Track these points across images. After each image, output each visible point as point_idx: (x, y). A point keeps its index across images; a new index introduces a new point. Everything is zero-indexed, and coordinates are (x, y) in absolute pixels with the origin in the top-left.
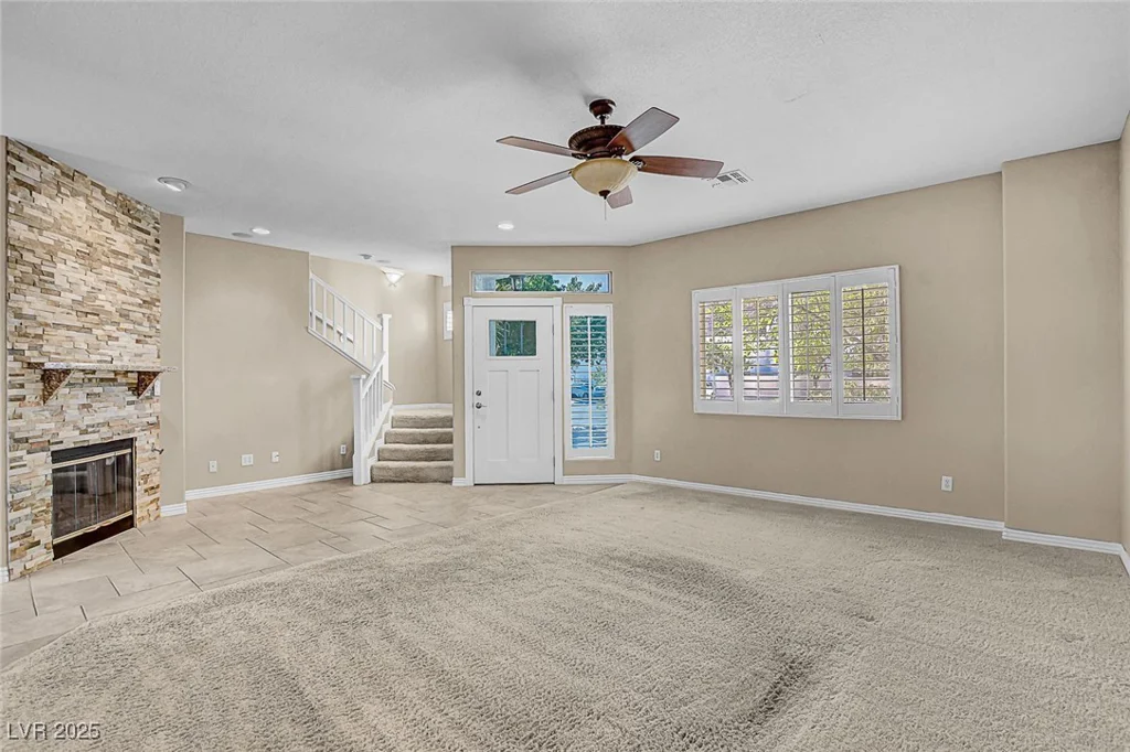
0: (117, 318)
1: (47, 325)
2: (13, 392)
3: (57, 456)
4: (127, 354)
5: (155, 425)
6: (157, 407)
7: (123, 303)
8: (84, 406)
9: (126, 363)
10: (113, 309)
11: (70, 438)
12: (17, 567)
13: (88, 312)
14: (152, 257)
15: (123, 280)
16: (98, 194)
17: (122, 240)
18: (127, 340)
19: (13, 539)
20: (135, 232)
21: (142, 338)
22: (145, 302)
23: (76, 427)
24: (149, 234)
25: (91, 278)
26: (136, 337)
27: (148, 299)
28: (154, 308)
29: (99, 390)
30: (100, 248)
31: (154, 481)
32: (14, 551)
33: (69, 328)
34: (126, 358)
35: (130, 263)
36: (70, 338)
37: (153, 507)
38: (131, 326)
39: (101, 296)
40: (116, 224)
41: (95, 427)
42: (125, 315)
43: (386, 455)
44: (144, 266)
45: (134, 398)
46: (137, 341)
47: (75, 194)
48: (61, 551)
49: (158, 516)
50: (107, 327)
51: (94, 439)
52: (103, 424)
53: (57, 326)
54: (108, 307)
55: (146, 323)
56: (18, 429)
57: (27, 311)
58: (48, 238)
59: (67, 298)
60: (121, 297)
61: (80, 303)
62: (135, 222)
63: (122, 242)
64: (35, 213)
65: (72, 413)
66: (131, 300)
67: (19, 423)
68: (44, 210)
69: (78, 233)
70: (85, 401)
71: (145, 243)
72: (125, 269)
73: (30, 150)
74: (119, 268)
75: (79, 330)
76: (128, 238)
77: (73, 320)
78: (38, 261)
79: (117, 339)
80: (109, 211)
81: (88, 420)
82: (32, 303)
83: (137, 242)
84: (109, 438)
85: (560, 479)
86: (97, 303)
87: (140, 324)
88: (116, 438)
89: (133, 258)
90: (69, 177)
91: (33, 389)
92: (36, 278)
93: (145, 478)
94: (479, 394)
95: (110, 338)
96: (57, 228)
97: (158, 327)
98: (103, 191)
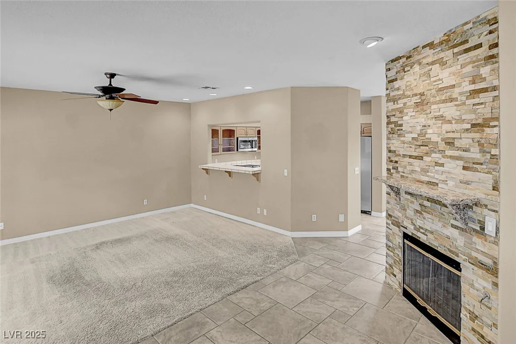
0: (442, 146)
1: (399, 155)
3: (406, 236)
4: (451, 179)
5: (490, 270)
7: (447, 132)
8: (417, 211)
10: (439, 140)
11: (410, 228)
14: (485, 71)
16: (427, 51)
18: (454, 168)
21: (471, 165)
22: (473, 125)
23: (412, 223)
26: (461, 163)
27: (480, 121)
28: (487, 130)
29: (428, 204)
30: (429, 93)
33: (410, 157)
34: (451, 183)
35: (455, 93)
36: (411, 164)
38: (456, 153)
40: (442, 63)
41: (426, 231)
42: (450, 143)
44: (473, 87)
45: (459, 224)
46: (464, 168)
47: (413, 65)
48: (406, 294)
50: (433, 155)
52: (429, 232)
53: (403, 156)
54: (435, 138)
55: (475, 149)
57: (392, 149)
59: (408, 137)
60: (447, 127)
61: (417, 139)
62: (462, 47)
64: (394, 94)
65: (410, 213)
66: (454, 126)
67: (389, 207)
68: (398, 89)
70: (419, 209)
72: (452, 100)
74: (444, 101)
75: (416, 158)
78: (396, 120)
79: (442, 165)
80: (437, 57)
81: (419, 222)
82: (395, 144)
83: (462, 66)
84: (435, 246)
86: (427, 136)
88: (439, 250)
92: (396, 129)
95: (437, 164)
96: (404, 96)
97: (494, 152)
98: (431, 45)
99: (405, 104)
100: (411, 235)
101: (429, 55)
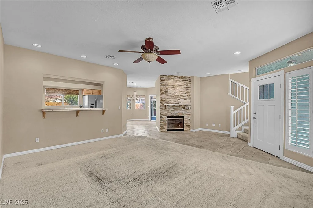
0: (180, 96)
1: (166, 99)
2: (161, 108)
3: (168, 117)
4: (182, 102)
5: (190, 114)
6: (190, 111)
9: (182, 104)
10: (179, 95)
11: (170, 115)
12: (161, 131)
13: (174, 96)
14: (189, 85)
15: (181, 90)
16: (176, 77)
18: (183, 100)
19: (161, 127)
20: (184, 81)
21: (186, 99)
22: (186, 93)
23: (171, 113)
24: (188, 81)
25: (174, 91)
27: (188, 92)
28: (189, 94)
29: (176, 108)
30: (176, 86)
31: (189, 124)
32: (161, 128)
33: (170, 99)
34: (182, 103)
35: (183, 87)
36: (170, 100)
37: (189, 129)
38: (183, 97)
39: (176, 93)
40: (180, 81)
41: (175, 114)
42: (182, 96)
44: (186, 87)
45: (184, 109)
47: (171, 79)
48: (168, 130)
49: (190, 131)
50: (178, 98)
51: (174, 115)
52: (177, 113)
53: (168, 99)
55: (187, 96)
56: (162, 113)
57: (163, 97)
58: (167, 87)
59: (170, 95)
60: (181, 93)
61: (172, 95)
62: (184, 80)
63: (181, 84)
64: (164, 84)
65: (170, 111)
66: (183, 93)
67: (162, 112)
68: (166, 83)
69: (172, 85)
70: (173, 110)
71: (187, 83)
72: (182, 88)
73: (163, 76)
74: (180, 88)
75: (172, 99)
76: (183, 83)
77: (171, 98)
78: (165, 90)
79: (180, 100)
80: (178, 79)
81: (173, 112)
82: (164, 96)
83: (185, 83)
84: (178, 116)
87: (186, 97)
89: (184, 86)
90: (170, 77)
91: (163, 108)
92: (165, 92)
93: (186, 123)
94: (255, 114)
95: (178, 100)
96: (168, 85)
97: (190, 97)
98: (177, 77)
99: (168, 87)
101: (177, 79)
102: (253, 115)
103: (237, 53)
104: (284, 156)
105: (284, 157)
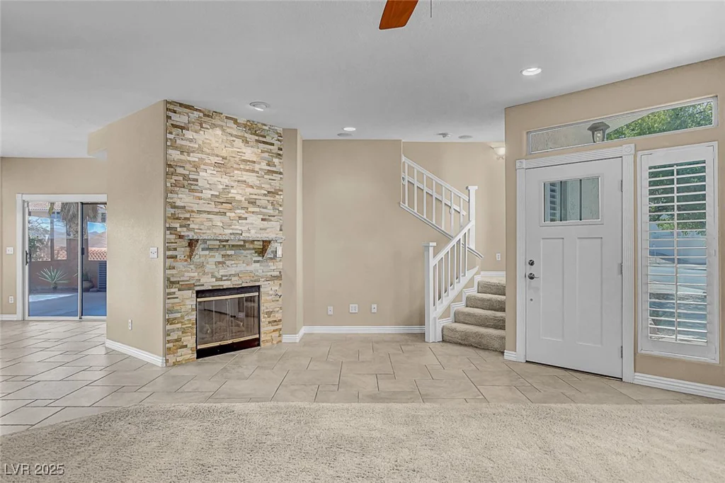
0: (246, 204)
1: (193, 211)
2: (169, 253)
3: (200, 294)
4: (253, 228)
5: (279, 278)
6: (280, 265)
7: (250, 194)
8: (219, 263)
9: (253, 235)
10: (243, 199)
11: (208, 283)
12: (172, 359)
13: (224, 202)
14: (276, 161)
15: (251, 178)
16: (231, 123)
17: (250, 152)
18: (255, 220)
19: (169, 342)
20: (261, 146)
21: (267, 217)
22: (269, 192)
23: (213, 276)
24: (273, 144)
25: (226, 180)
26: (261, 217)
27: (273, 190)
28: (277, 196)
29: (232, 252)
30: (232, 159)
31: (278, 316)
32: (169, 349)
33: (209, 213)
34: (253, 231)
35: (257, 167)
36: (210, 220)
37: (276, 334)
38: (257, 210)
39: (232, 191)
40: (246, 142)
41: (229, 278)
42: (253, 203)
43: (462, 318)
44: (269, 168)
45: (260, 258)
46: (263, 220)
47: (214, 126)
48: (202, 354)
49: (280, 341)
50: (238, 211)
51: (226, 284)
52: (234, 275)
53: (199, 212)
54: (238, 197)
55: (270, 207)
56: (173, 275)
57: (179, 203)
58: (194, 158)
59: (207, 194)
60: (249, 190)
61: (216, 196)
62: (261, 139)
63: (250, 153)
64: (184, 143)
65: (210, 267)
66: (258, 191)
67: (173, 272)
68: (191, 141)
69: (216, 152)
70: (221, 260)
71: (270, 152)
72: (253, 171)
73: (181, 105)
74: (247, 171)
75: (217, 213)
76: (256, 150)
77: (212, 208)
78: (187, 173)
79: (246, 219)
80: (240, 134)
81: (222, 272)
82: (183, 198)
83: (262, 152)
84: (239, 284)
85: (628, 375)
86: (230, 195)
87: (266, 208)
88: (244, 285)
89: (259, 163)
90: (209, 116)
91: (182, 252)
92: (186, 183)
93: (269, 314)
94: (532, 263)
95: (240, 218)
96: (200, 150)
97: (281, 209)
98: (235, 121)
99: (201, 159)
100: (211, 288)
101: (234, 130)
102: (522, 269)
103: (532, 72)
104: (635, 372)
105: (636, 374)
